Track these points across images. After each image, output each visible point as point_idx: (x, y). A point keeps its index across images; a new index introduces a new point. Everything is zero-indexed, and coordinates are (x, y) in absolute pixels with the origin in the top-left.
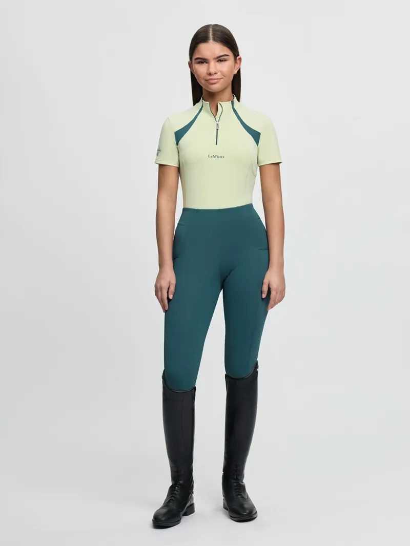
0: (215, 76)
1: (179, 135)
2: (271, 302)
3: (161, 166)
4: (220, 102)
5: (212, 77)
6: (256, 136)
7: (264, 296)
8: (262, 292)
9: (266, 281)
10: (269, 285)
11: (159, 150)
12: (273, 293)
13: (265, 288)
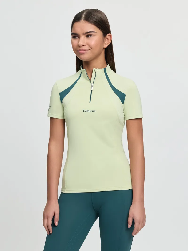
0: (84, 48)
1: (63, 95)
2: (135, 230)
3: (51, 119)
4: (95, 69)
5: (81, 49)
6: (122, 97)
7: (129, 226)
8: (127, 224)
9: (130, 215)
10: (133, 217)
11: (50, 107)
12: (136, 224)
13: (130, 220)
